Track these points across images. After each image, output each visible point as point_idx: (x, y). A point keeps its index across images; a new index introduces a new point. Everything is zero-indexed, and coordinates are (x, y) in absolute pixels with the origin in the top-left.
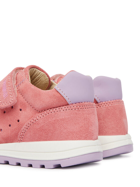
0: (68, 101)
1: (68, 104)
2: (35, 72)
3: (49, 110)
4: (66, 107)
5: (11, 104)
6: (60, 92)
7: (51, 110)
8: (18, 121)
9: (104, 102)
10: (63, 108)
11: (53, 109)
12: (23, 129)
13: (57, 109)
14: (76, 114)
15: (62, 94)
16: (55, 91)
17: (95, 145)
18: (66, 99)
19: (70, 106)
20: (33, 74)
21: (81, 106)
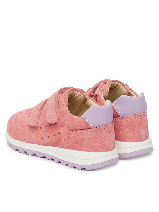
0: (91, 126)
1: (91, 128)
2: (73, 93)
3: (79, 130)
4: (90, 129)
5: (54, 122)
6: (86, 119)
7: (80, 131)
8: (60, 133)
9: (125, 117)
10: (88, 130)
11: (81, 130)
12: (62, 140)
13: (84, 130)
14: (97, 135)
15: (87, 121)
16: (82, 118)
17: (111, 155)
18: (90, 125)
19: (93, 129)
20: (72, 94)
21: (101, 129)
